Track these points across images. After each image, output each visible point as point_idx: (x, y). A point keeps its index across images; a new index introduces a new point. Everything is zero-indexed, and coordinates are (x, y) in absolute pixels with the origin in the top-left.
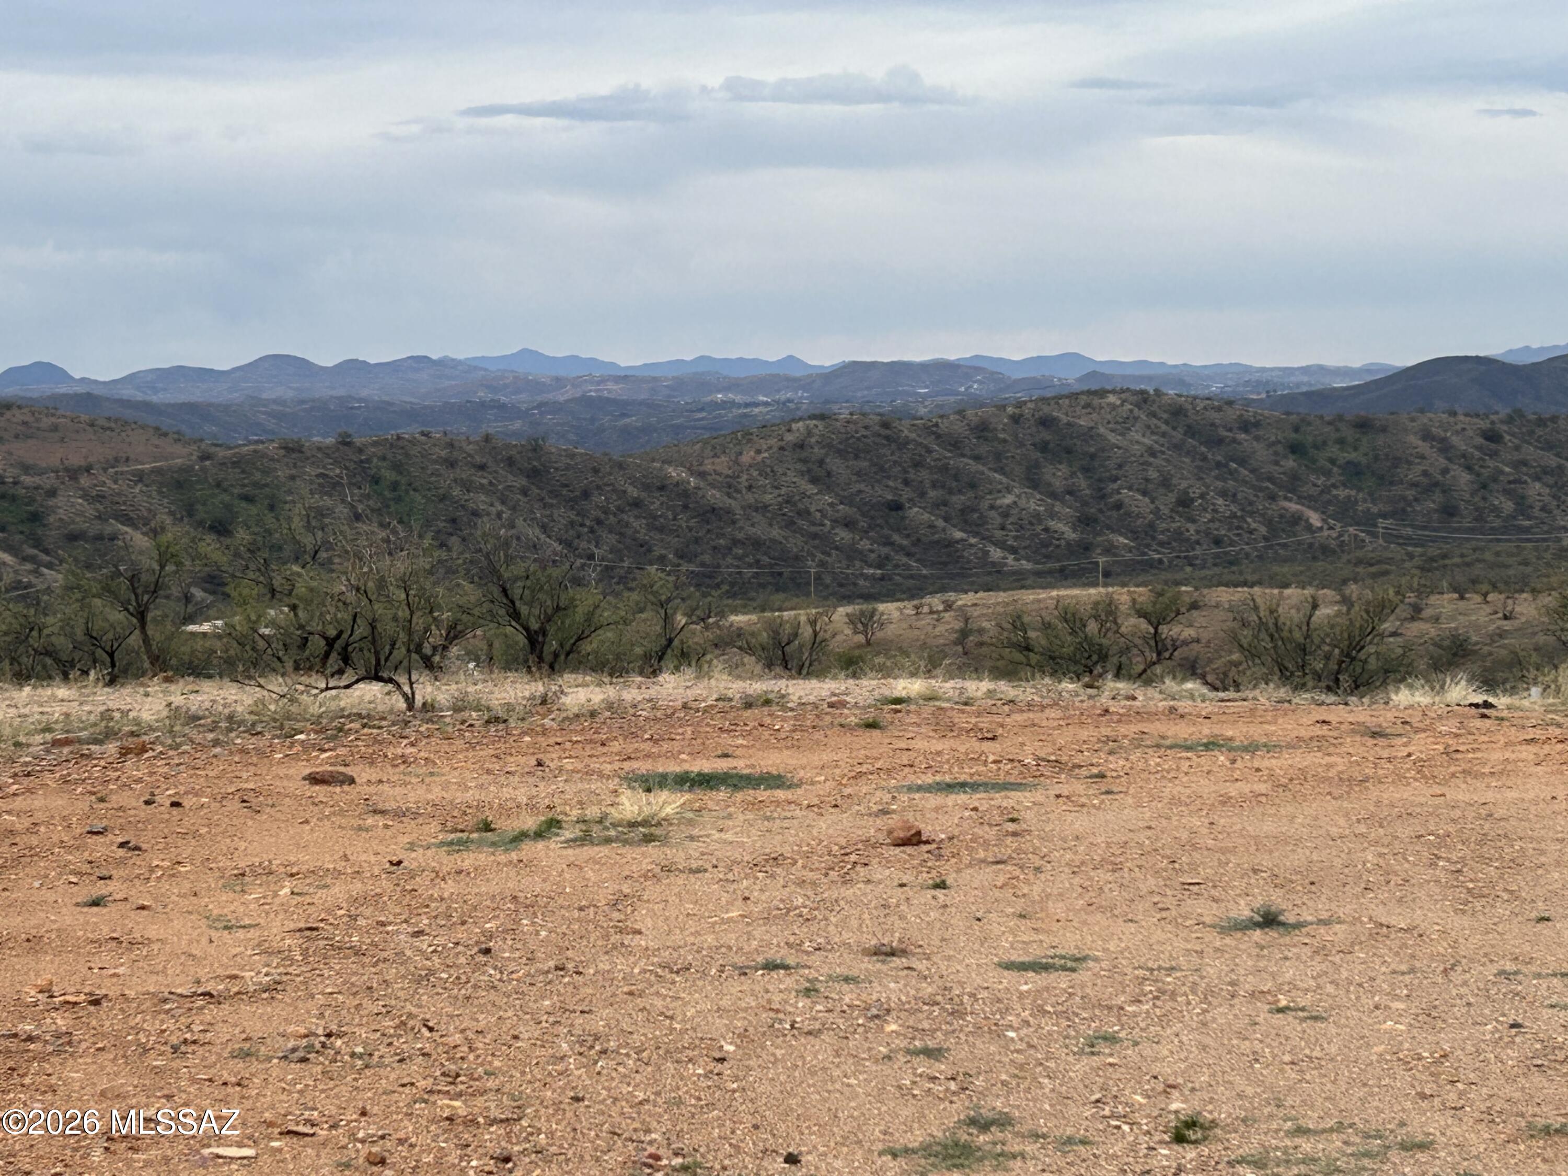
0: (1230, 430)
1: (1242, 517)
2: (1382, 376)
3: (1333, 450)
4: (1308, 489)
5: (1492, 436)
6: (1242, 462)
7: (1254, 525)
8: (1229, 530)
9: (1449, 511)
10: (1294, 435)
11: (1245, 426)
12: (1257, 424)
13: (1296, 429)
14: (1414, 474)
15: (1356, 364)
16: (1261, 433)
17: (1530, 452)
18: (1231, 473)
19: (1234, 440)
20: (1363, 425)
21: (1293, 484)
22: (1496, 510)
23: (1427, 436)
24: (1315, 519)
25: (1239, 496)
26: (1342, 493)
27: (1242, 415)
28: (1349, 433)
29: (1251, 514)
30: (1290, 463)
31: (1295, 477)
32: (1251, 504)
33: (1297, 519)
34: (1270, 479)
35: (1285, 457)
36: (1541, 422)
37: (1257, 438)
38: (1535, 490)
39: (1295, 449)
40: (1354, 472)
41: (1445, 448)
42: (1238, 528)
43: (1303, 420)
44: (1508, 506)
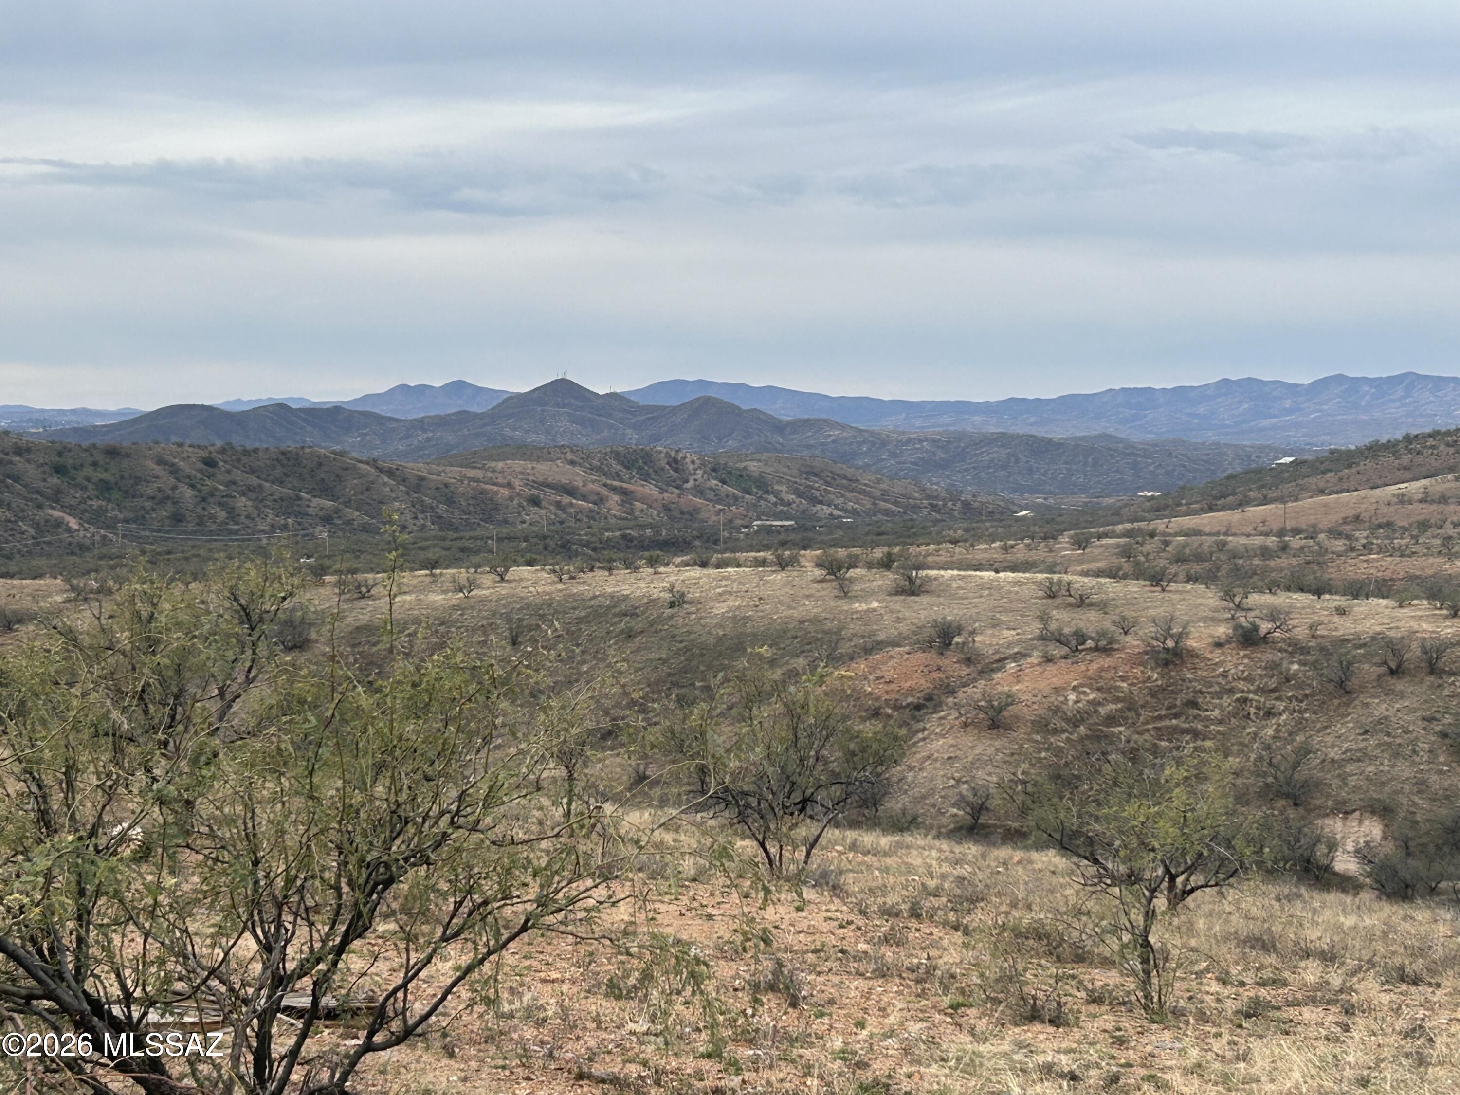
0: (7, 454)
1: (16, 521)
2: (131, 417)
3: (88, 471)
4: (68, 500)
5: (210, 463)
6: (16, 479)
7: (25, 528)
8: (6, 531)
9: (178, 518)
10: (58, 459)
11: (19, 451)
12: (29, 450)
13: (60, 454)
14: (150, 491)
15: (112, 407)
16: (32, 456)
17: (238, 475)
18: (8, 487)
19: (11, 462)
20: (112, 452)
21: (56, 498)
22: (212, 517)
23: (161, 462)
24: (73, 523)
25: (14, 505)
26: (95, 504)
27: (16, 443)
28: (100, 458)
29: (23, 519)
30: (55, 480)
31: (59, 491)
32: (23, 511)
33: (58, 524)
34: (38, 492)
35: (51, 475)
36: (246, 452)
37: (29, 461)
38: (242, 503)
39: (59, 470)
40: (104, 488)
41: (174, 471)
42: (12, 529)
43: (65, 448)
44: (222, 515)
